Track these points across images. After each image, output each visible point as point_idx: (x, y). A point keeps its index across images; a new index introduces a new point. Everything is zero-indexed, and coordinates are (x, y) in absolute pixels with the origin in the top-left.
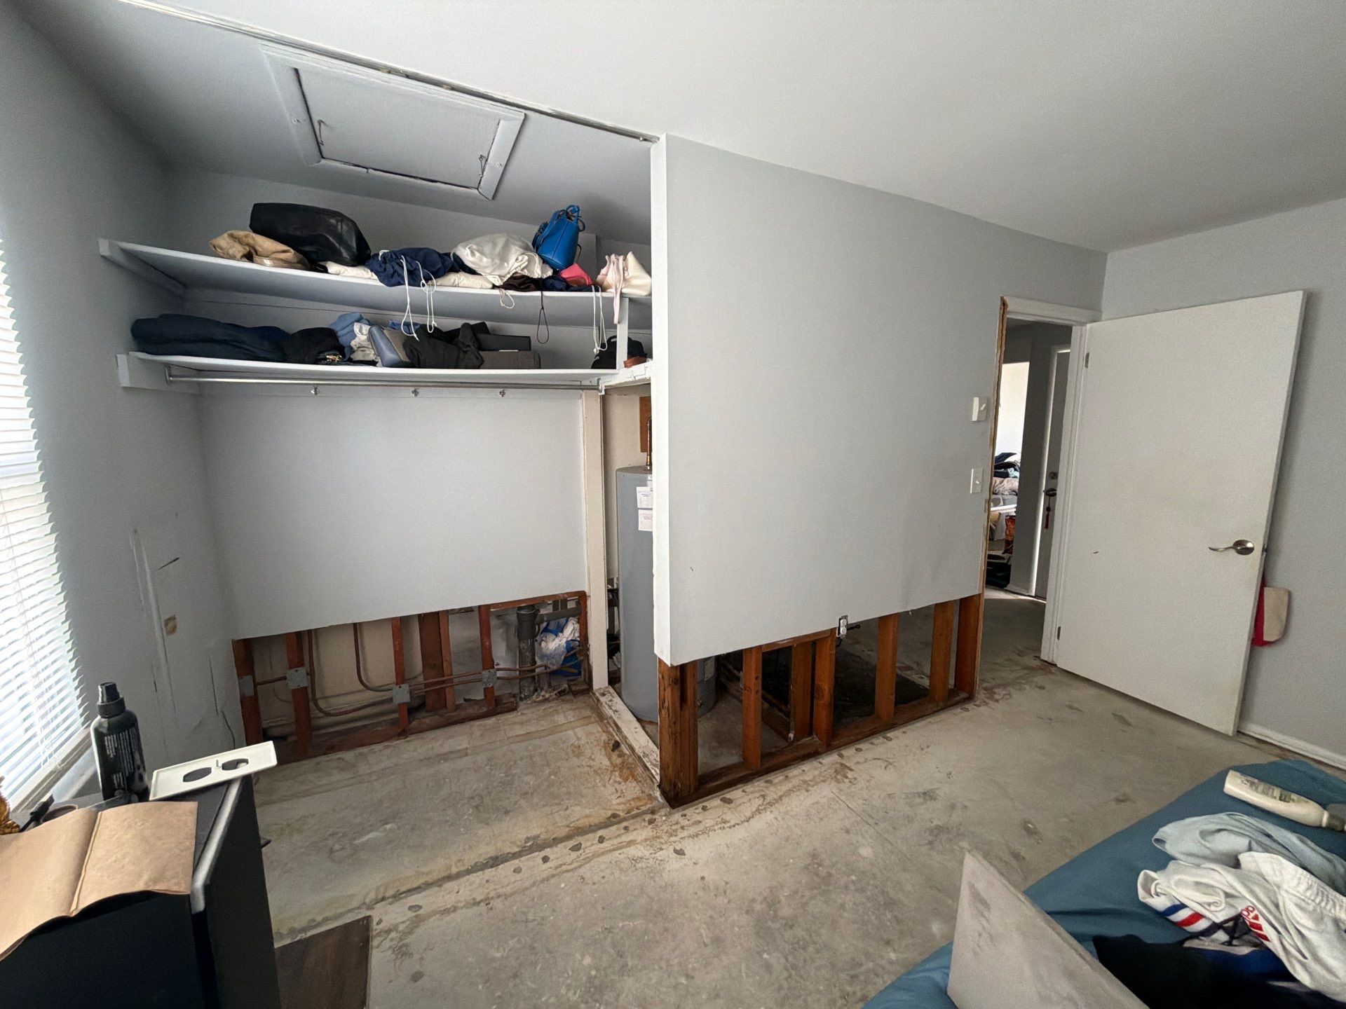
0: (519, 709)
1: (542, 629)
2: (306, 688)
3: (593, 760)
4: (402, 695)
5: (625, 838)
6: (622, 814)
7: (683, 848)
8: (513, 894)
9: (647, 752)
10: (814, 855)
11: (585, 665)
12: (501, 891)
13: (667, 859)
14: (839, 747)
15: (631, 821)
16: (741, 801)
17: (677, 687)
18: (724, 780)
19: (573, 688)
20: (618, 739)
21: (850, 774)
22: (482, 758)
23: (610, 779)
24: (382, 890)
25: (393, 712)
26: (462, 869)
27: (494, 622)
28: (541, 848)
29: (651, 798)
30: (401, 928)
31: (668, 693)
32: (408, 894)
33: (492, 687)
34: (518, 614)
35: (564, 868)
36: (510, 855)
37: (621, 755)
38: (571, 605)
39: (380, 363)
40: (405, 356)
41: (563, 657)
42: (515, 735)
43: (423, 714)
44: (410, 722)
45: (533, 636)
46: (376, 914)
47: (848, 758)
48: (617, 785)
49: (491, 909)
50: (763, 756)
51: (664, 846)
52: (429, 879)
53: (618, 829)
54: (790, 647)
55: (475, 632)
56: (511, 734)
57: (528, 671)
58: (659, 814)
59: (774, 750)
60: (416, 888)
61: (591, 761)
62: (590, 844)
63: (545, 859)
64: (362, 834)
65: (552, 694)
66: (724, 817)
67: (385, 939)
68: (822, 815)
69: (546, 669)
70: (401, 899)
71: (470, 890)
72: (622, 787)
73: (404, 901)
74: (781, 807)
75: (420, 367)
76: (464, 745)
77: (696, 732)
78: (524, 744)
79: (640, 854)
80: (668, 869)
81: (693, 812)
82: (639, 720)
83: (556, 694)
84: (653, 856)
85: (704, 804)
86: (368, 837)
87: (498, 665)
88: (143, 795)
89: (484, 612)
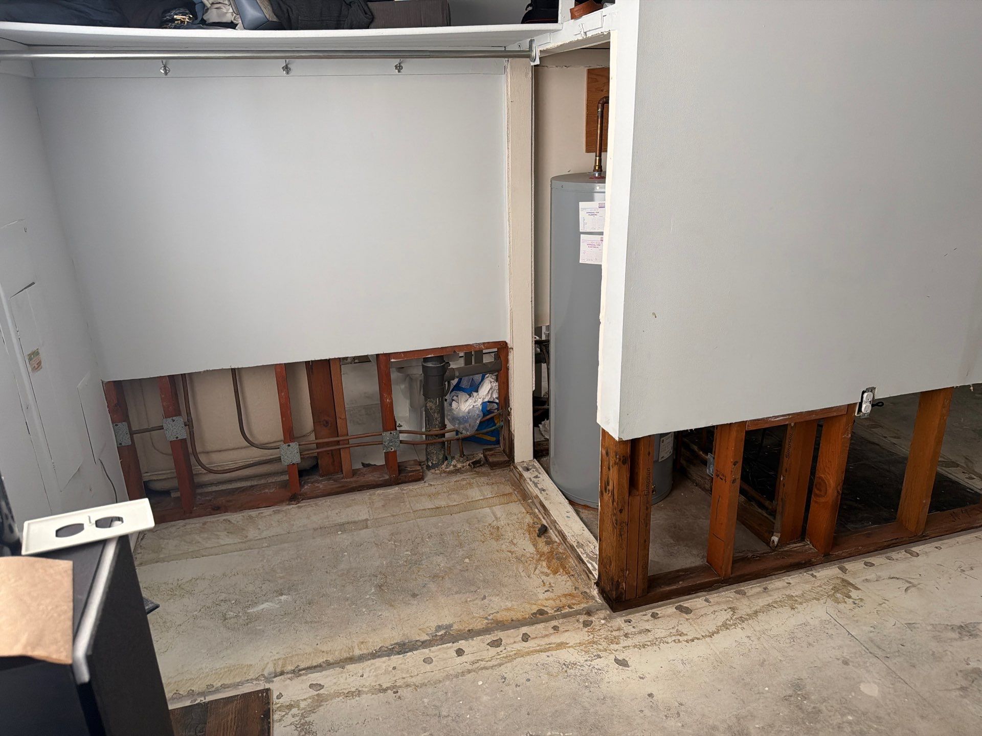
0: (425, 479)
1: (452, 387)
2: (185, 440)
3: (515, 545)
4: (291, 455)
5: (556, 639)
6: (551, 612)
7: (627, 659)
8: (423, 685)
9: (581, 541)
10: (797, 686)
11: (504, 432)
12: (410, 680)
13: (606, 669)
14: (840, 558)
15: (561, 621)
16: (702, 612)
17: (625, 469)
18: (681, 584)
19: (491, 460)
20: (544, 522)
21: (854, 594)
22: (384, 532)
23: (536, 569)
24: (280, 663)
25: (282, 473)
26: (365, 652)
27: (394, 375)
28: (455, 640)
29: (587, 596)
30: (303, 705)
31: (613, 474)
32: (309, 671)
33: (395, 452)
34: (423, 367)
35: (483, 664)
36: (419, 644)
37: (549, 542)
38: (487, 359)
39: (240, 25)
40: (272, 14)
41: (478, 422)
42: (422, 508)
43: (316, 477)
44: (301, 486)
45: (442, 394)
46: (276, 687)
47: (854, 574)
48: (543, 577)
49: (399, 697)
50: (735, 561)
51: (602, 654)
52: (330, 658)
53: (545, 628)
54: (784, 427)
55: (372, 387)
56: (419, 506)
57: (436, 436)
58: (596, 616)
59: (750, 555)
60: (315, 667)
61: (513, 546)
62: (512, 641)
63: (460, 652)
64: (255, 604)
65: (465, 464)
66: (680, 628)
67: (287, 714)
68: (811, 640)
69: (457, 434)
70: (300, 675)
71: (376, 676)
72: (550, 579)
73: (304, 678)
74: (757, 625)
75: (291, 28)
76: (363, 516)
77: (647, 523)
78: (434, 520)
79: (573, 659)
80: (606, 680)
81: (640, 618)
82: (571, 503)
83: (469, 465)
84: (589, 663)
85: (654, 610)
86: (262, 607)
87: (400, 426)
88: (15, 548)
89: (383, 361)
